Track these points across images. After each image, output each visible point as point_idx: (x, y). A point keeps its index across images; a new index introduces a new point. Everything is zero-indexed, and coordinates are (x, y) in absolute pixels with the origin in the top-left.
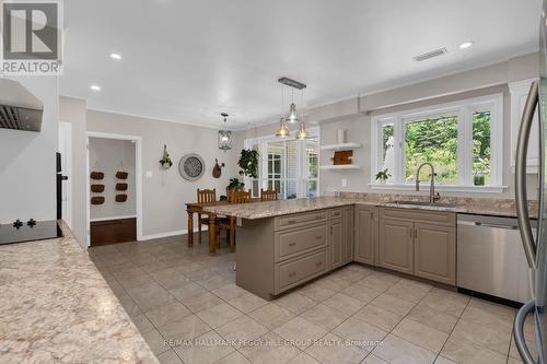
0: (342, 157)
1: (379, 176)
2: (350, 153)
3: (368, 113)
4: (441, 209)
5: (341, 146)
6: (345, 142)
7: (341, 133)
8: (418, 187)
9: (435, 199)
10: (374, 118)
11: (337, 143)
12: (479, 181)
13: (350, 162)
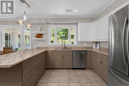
0: (39, 36)
1: (51, 42)
2: (42, 35)
3: (48, 23)
4: (67, 50)
5: (39, 32)
6: (40, 31)
7: (39, 28)
8: (62, 45)
9: (65, 48)
10: (49, 25)
11: (38, 31)
12: (73, 43)
13: (42, 38)
